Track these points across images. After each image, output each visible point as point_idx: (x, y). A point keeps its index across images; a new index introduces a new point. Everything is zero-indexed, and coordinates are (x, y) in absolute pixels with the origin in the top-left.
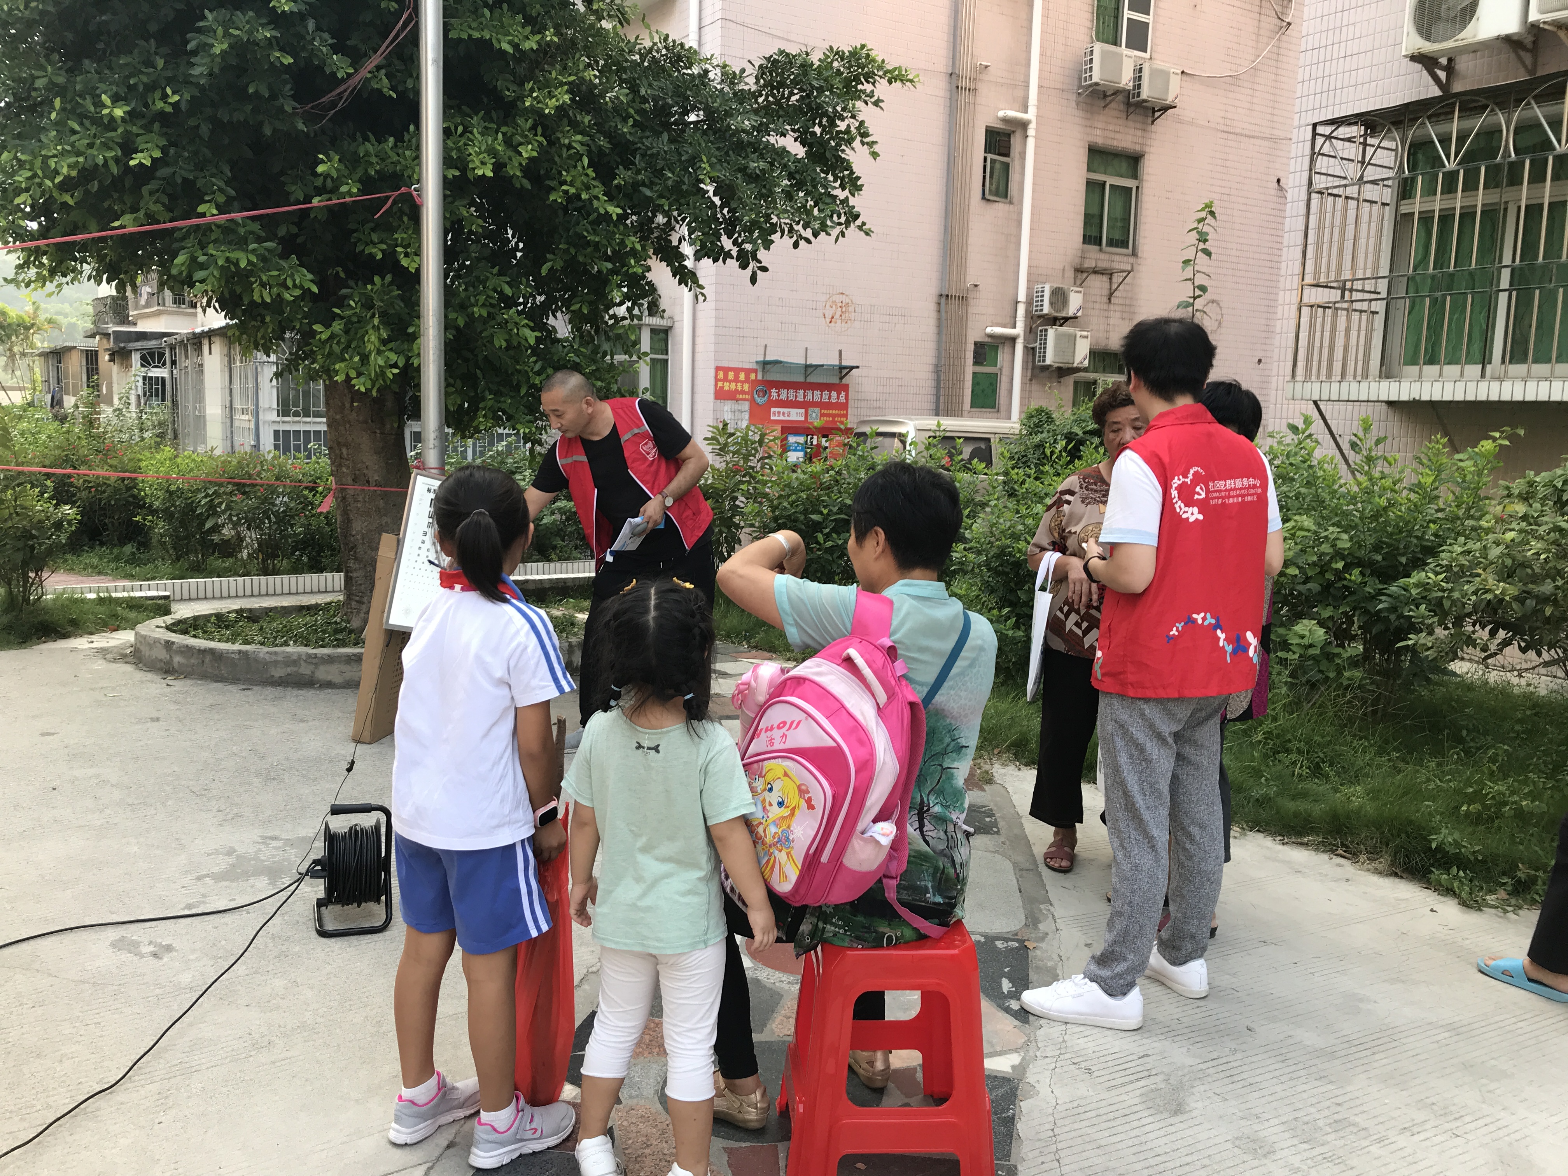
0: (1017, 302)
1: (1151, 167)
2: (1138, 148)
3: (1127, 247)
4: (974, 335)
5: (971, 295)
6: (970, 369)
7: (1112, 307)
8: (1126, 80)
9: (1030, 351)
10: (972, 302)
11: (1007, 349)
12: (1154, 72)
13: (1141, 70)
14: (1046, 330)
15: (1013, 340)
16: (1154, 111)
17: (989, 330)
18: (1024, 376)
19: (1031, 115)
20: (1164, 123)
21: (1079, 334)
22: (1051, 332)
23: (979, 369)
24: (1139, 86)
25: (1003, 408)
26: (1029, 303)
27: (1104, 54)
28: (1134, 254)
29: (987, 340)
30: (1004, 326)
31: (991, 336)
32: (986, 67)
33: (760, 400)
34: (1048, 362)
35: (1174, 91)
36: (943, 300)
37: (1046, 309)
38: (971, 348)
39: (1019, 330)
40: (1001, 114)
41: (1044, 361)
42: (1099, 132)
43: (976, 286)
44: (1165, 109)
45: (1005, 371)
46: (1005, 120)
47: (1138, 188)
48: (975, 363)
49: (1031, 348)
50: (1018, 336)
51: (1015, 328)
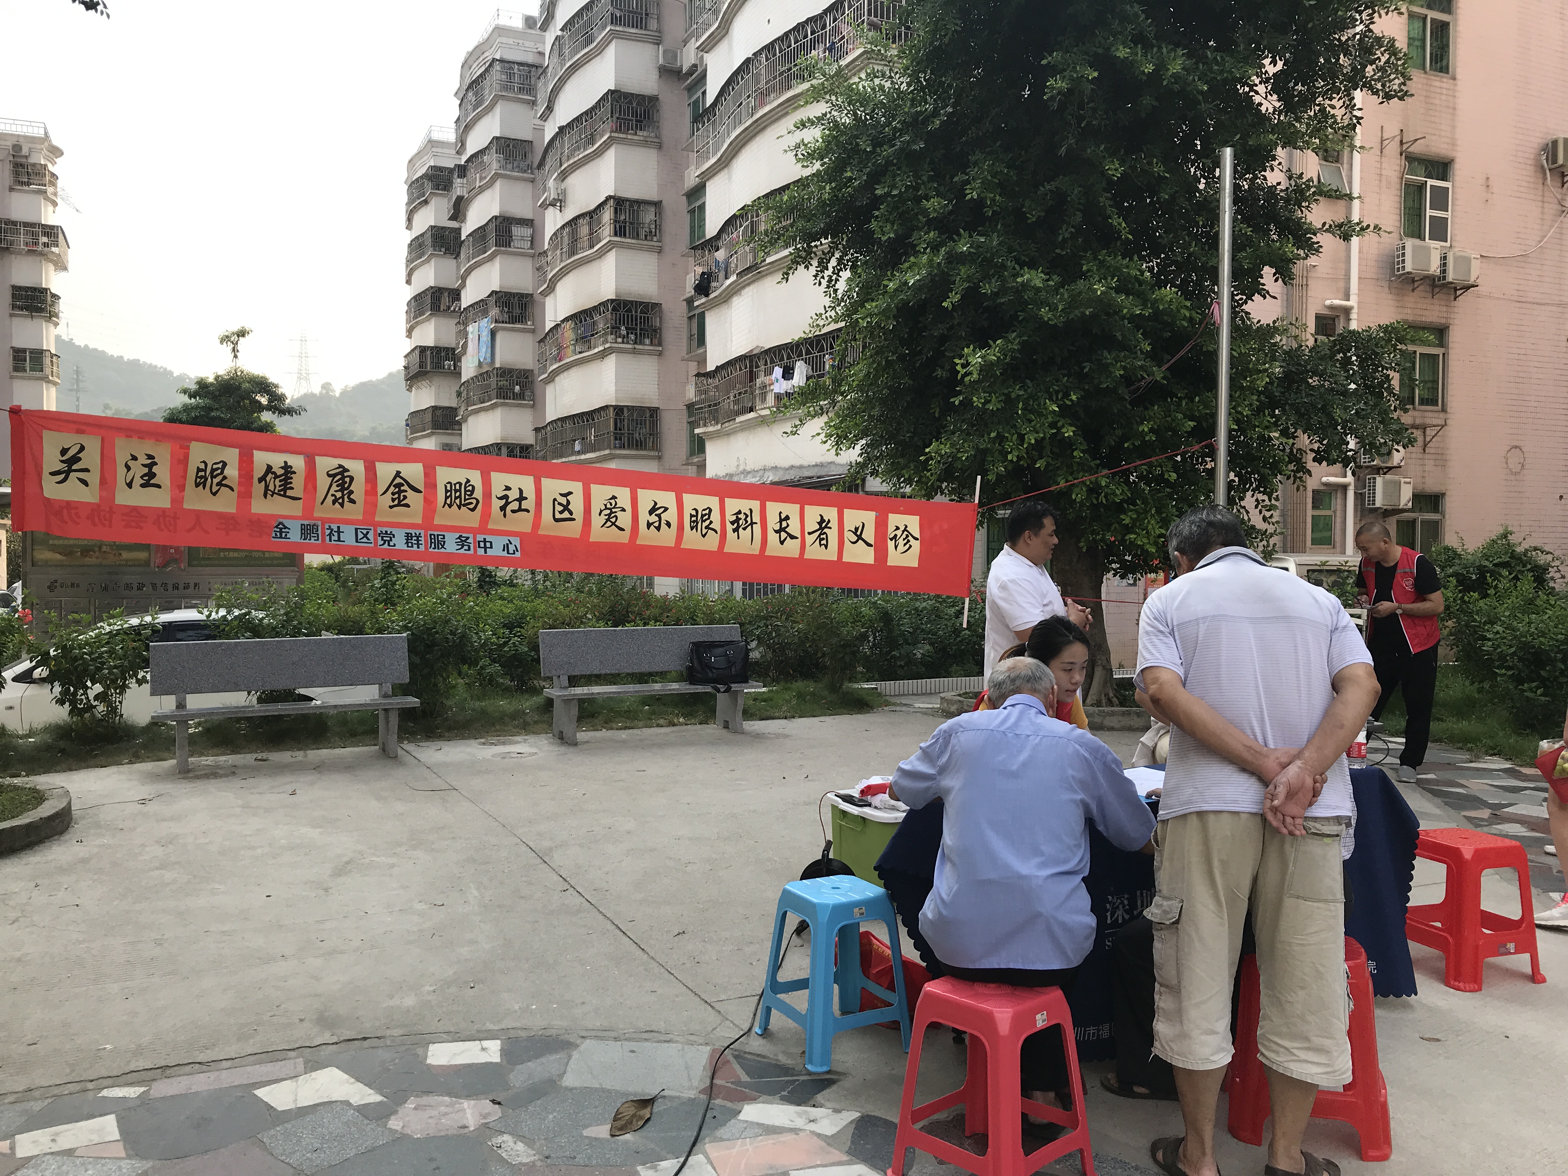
1: (1455, 337)
2: (1443, 321)
3: (1437, 405)
4: (1311, 485)
6: (1310, 512)
7: (1427, 456)
8: (1434, 268)
9: (1359, 497)
11: (1340, 495)
12: (1456, 259)
13: (1445, 258)
14: (1374, 479)
15: (1344, 487)
16: (1456, 290)
17: (1324, 479)
18: (1355, 517)
19: (1353, 302)
20: (1465, 300)
21: (1403, 480)
22: (1379, 480)
23: (1317, 513)
24: (1444, 271)
25: (1338, 545)
27: (1415, 248)
28: (1444, 410)
29: (1322, 488)
30: (1336, 476)
31: (1326, 484)
32: (1314, 266)
34: (1378, 504)
35: (1476, 271)
37: (1374, 461)
38: (1310, 494)
39: (1350, 479)
40: (1328, 302)
41: (1374, 504)
42: (1409, 311)
44: (1467, 288)
45: (1339, 514)
46: (1332, 308)
47: (1444, 354)
48: (1314, 507)
49: (1361, 494)
50: (1349, 484)
51: (1345, 477)
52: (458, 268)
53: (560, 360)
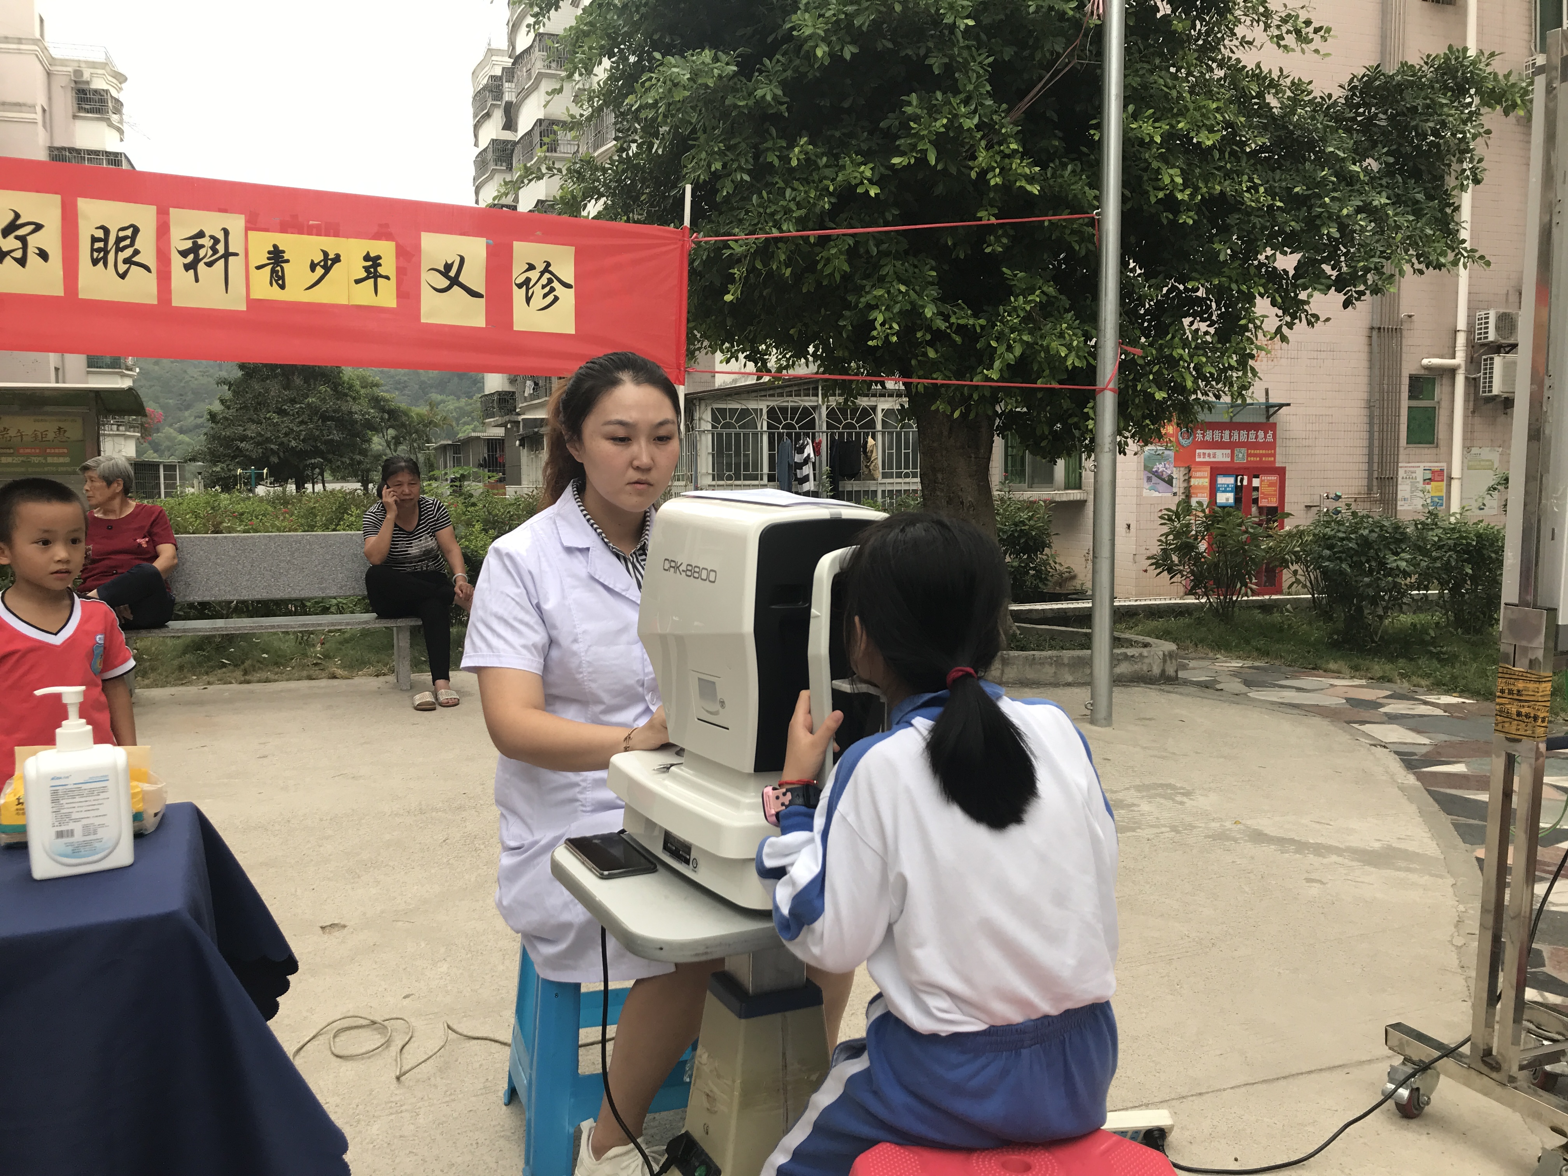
0: (1456, 331)
4: (1409, 368)
5: (1405, 327)
6: (1405, 403)
9: (1472, 383)
10: (1405, 333)
11: (1446, 381)
14: (1492, 359)
15: (1452, 371)
17: (1425, 362)
18: (1466, 409)
22: (1498, 360)
23: (1415, 403)
25: (1441, 443)
26: (1470, 331)
29: (1422, 372)
30: (1442, 357)
31: (1427, 368)
33: (1185, 442)
34: (1496, 391)
36: (1375, 333)
37: (1492, 336)
38: (1405, 381)
39: (1460, 359)
41: (1490, 391)
43: (1410, 316)
45: (1445, 404)
48: (1410, 398)
49: (1474, 379)
50: (1459, 366)
51: (1454, 358)
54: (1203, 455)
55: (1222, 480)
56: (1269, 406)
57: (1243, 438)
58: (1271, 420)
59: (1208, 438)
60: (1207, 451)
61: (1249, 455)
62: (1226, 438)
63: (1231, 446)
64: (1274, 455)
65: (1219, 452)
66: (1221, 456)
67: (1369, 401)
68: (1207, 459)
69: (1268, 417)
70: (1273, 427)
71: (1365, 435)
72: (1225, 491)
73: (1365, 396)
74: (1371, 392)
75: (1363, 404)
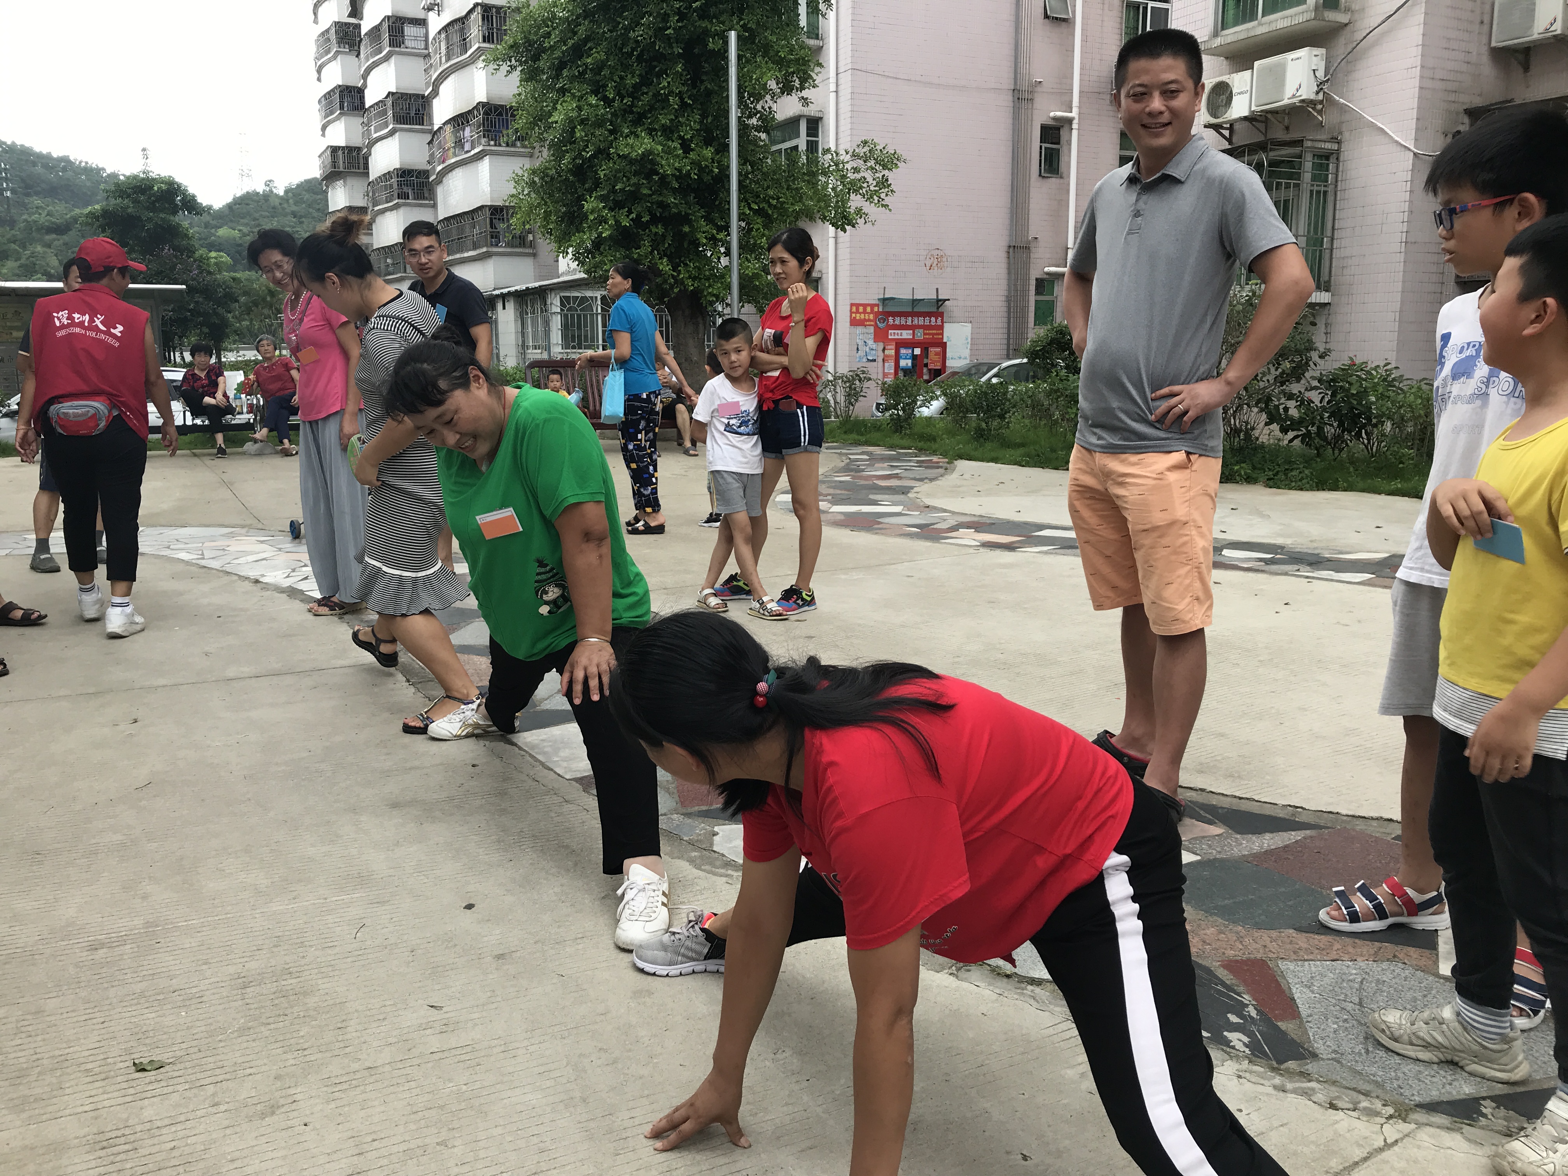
4: (1035, 273)
5: (1032, 245)
6: (1032, 298)
10: (1033, 250)
17: (1046, 269)
19: (1074, 114)
23: (1040, 298)
29: (1045, 276)
30: (1057, 266)
31: (1048, 274)
32: (1040, 82)
33: (881, 325)
36: (1011, 250)
38: (1033, 283)
40: (1052, 114)
43: (1036, 238)
46: (1055, 119)
48: (1036, 294)
52: (360, 67)
53: (443, 162)
54: (893, 334)
55: (903, 351)
56: (938, 300)
57: (921, 323)
58: (940, 310)
59: (897, 322)
60: (896, 331)
61: (925, 334)
62: (909, 323)
63: (912, 328)
64: (942, 334)
65: (904, 332)
66: (906, 335)
67: (1007, 297)
68: (896, 337)
69: (938, 308)
70: (942, 315)
71: (1005, 320)
72: (906, 359)
73: (1006, 293)
74: (1009, 290)
75: (1004, 299)
